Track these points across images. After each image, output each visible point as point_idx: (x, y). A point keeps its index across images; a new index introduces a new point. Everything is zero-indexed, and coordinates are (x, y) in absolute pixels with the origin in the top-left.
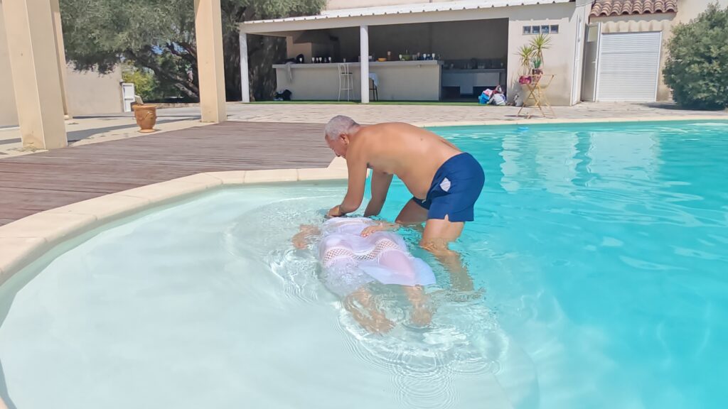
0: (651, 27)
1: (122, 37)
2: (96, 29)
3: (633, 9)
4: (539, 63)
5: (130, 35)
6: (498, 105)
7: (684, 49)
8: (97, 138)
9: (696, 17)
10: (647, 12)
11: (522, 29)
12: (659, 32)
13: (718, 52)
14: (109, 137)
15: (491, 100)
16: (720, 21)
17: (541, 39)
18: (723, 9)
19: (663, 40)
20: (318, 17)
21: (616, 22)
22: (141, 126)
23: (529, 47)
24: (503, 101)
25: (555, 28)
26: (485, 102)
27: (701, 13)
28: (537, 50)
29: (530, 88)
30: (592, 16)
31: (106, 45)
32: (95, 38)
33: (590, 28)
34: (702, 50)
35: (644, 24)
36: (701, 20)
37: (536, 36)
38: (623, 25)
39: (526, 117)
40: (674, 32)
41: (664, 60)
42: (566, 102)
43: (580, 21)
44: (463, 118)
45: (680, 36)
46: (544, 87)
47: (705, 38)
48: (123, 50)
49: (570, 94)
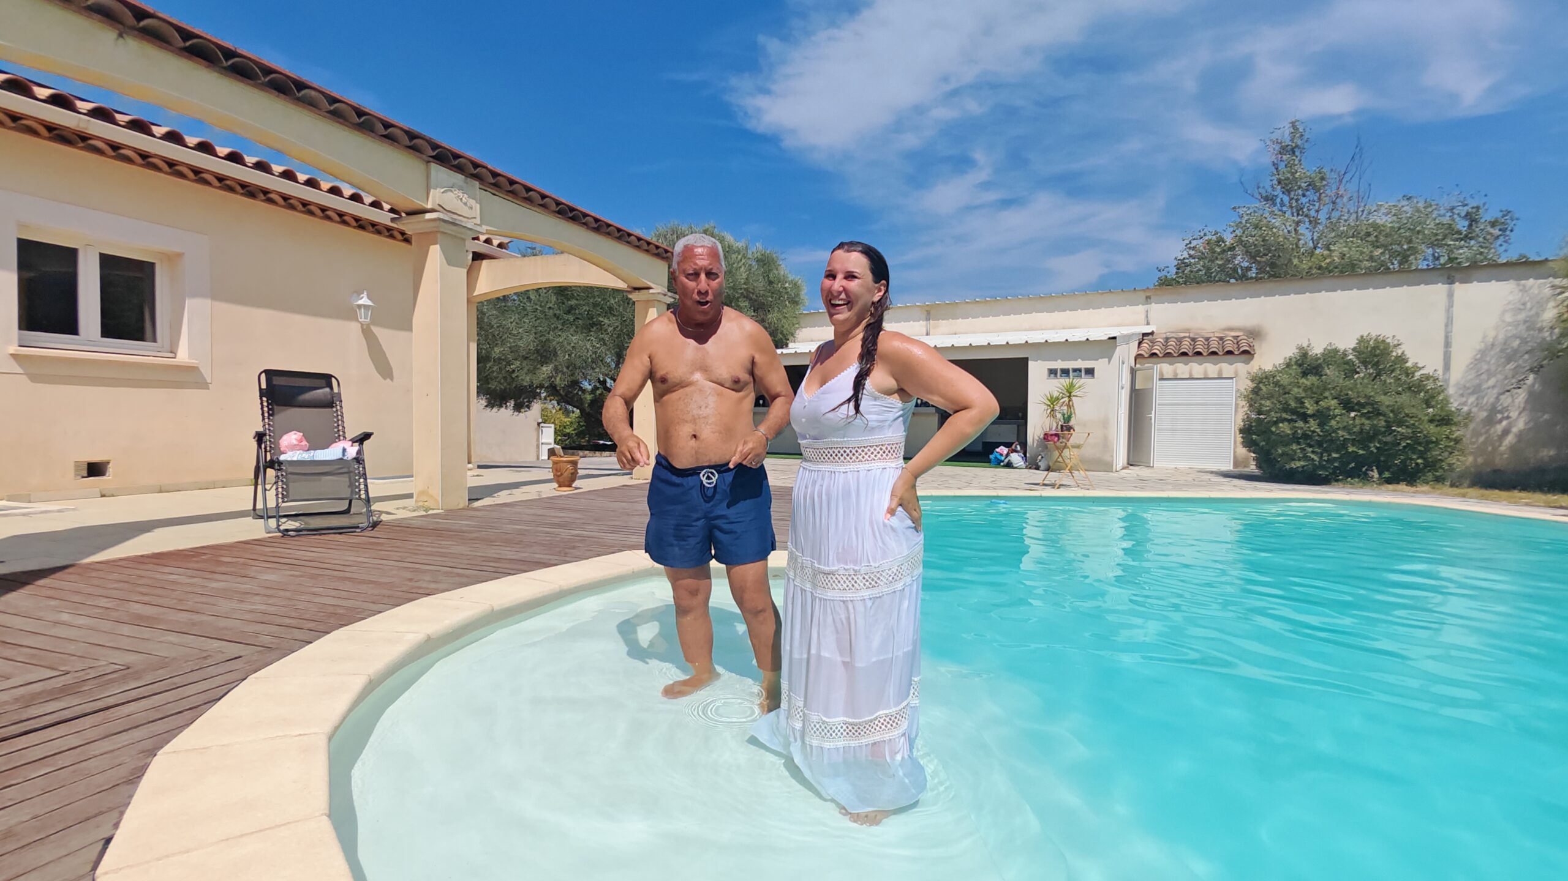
0: (1220, 372)
1: (546, 370)
2: (516, 359)
3: (1194, 349)
4: (1070, 417)
5: (556, 369)
6: (1016, 468)
7: (1268, 403)
8: (503, 497)
9: (1282, 361)
10: (1214, 353)
11: (1046, 372)
12: (1232, 378)
13: (1315, 407)
14: (518, 495)
15: (1006, 461)
16: (1314, 368)
17: (1072, 385)
18: (1318, 352)
19: (1238, 391)
20: (785, 351)
21: (1171, 364)
22: (558, 482)
23: (1056, 394)
24: (1022, 463)
25: (1090, 372)
26: (998, 463)
27: (1288, 356)
28: (1066, 399)
29: (1057, 448)
30: (1138, 357)
31: (526, 380)
32: (513, 371)
33: (1137, 372)
34: (1293, 404)
35: (1210, 368)
36: (1288, 365)
37: (1064, 381)
38: (1182, 368)
39: (1053, 486)
40: (1252, 381)
41: (1241, 415)
42: (1108, 467)
43: (1123, 363)
44: (969, 485)
45: (1261, 385)
46: (1078, 447)
47: (1296, 390)
48: (546, 385)
49: (1112, 456)
